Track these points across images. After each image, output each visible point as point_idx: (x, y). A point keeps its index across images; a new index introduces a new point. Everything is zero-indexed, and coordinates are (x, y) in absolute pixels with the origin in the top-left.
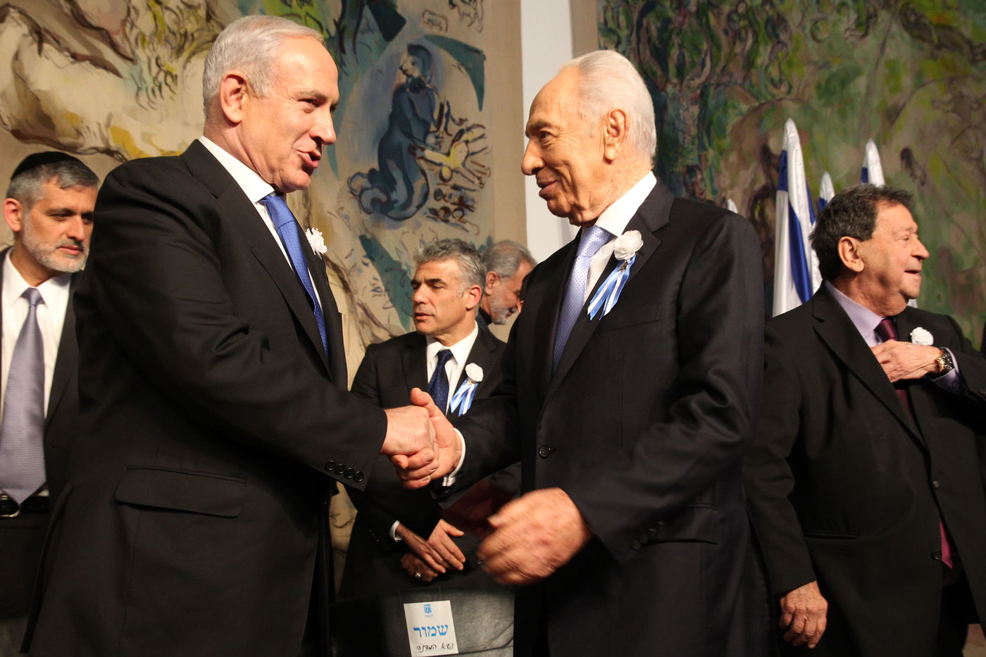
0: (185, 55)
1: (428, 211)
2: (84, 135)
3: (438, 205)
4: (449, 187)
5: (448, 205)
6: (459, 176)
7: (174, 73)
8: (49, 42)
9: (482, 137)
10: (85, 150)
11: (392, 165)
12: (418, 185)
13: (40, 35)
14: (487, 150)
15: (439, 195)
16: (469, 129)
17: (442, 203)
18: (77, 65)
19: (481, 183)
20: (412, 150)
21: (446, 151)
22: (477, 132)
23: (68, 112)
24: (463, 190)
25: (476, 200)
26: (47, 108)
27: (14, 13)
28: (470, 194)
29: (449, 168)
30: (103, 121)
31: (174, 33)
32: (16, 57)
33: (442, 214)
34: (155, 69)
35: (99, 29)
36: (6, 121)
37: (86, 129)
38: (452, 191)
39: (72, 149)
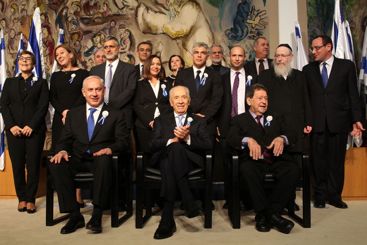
0: (181, 6)
1: (248, 37)
2: (158, 30)
3: (251, 35)
5: (254, 35)
6: (257, 26)
7: (179, 12)
8: (150, 10)
9: (265, 14)
11: (237, 26)
12: (245, 30)
13: (148, 8)
14: (267, 17)
15: (251, 32)
16: (261, 12)
17: (252, 34)
18: (156, 14)
19: (265, 27)
20: (243, 21)
21: (254, 20)
22: (263, 13)
23: (154, 26)
24: (259, 30)
25: (263, 32)
26: (150, 25)
27: (142, 5)
28: (261, 31)
29: (254, 24)
30: (162, 26)
31: (178, 2)
32: (143, 15)
33: (252, 37)
34: (174, 11)
35: (161, 4)
36: (141, 30)
38: (255, 30)
39: (156, 34)
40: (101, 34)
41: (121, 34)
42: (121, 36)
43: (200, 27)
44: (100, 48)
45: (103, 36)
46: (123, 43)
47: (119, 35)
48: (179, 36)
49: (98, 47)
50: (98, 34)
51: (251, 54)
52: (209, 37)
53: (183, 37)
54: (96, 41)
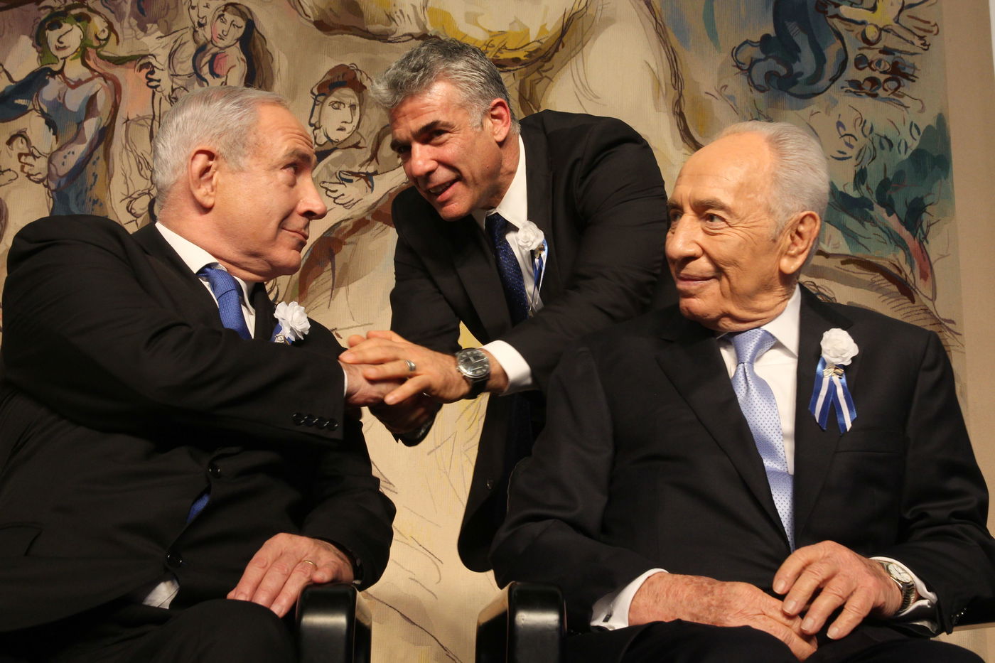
1: (846, 84)
2: (397, 19)
3: (861, 76)
4: (877, 51)
5: (876, 74)
6: (890, 35)
10: (399, 38)
11: (793, 28)
12: (832, 51)
15: (861, 62)
17: (867, 73)
19: (924, 44)
20: (821, 8)
24: (897, 54)
25: (918, 65)
28: (907, 58)
29: (876, 26)
30: (419, 3)
33: (867, 86)
36: (309, 12)
37: (399, 13)
38: (882, 56)
39: (383, 37)
40: (89, 13)
41: (201, 25)
42: (200, 31)
43: (609, 21)
44: (79, 83)
45: (98, 24)
46: (206, 69)
47: (190, 24)
48: (502, 57)
49: (67, 75)
50: (74, 12)
51: (865, 164)
52: (655, 69)
53: (525, 64)
54: (58, 49)
